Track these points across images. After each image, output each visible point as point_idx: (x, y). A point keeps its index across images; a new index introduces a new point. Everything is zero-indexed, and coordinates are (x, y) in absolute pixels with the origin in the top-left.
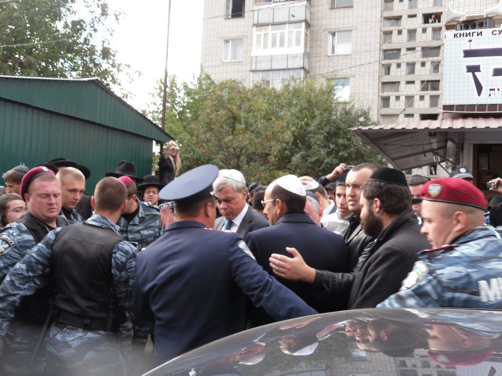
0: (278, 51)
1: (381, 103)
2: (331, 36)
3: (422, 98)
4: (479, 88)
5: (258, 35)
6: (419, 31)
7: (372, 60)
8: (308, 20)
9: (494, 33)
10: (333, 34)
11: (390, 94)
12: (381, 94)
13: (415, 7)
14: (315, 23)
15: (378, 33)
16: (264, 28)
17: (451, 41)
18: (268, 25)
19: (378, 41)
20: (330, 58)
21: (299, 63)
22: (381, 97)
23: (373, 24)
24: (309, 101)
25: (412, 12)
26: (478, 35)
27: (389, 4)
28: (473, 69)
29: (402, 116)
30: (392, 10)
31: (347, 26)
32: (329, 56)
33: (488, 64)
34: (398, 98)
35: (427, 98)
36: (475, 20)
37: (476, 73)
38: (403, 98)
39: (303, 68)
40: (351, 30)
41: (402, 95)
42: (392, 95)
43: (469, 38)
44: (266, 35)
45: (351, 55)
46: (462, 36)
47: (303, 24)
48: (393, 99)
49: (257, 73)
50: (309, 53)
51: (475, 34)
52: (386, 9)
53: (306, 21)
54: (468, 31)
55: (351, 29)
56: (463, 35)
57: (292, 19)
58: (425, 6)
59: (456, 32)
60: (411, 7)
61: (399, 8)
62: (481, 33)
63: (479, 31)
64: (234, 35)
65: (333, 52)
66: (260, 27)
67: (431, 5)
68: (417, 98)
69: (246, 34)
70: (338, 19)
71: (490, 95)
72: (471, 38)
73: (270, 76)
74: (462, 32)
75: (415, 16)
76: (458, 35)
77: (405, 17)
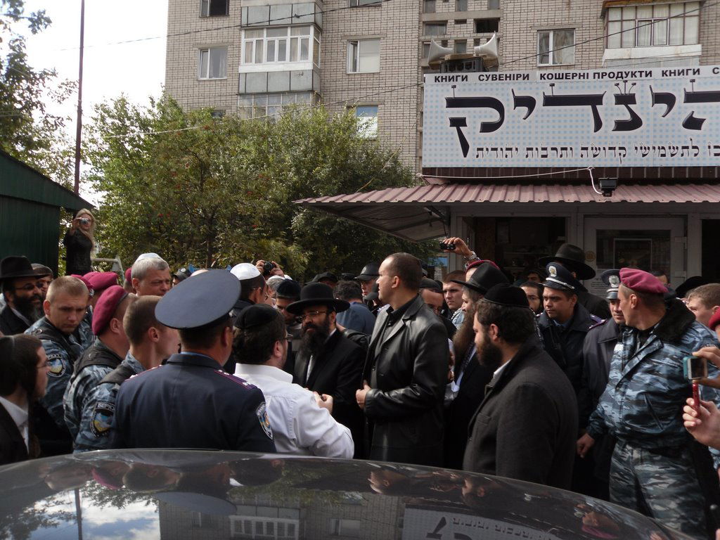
0: (276, 66)
2: (351, 47)
4: (465, 147)
5: (247, 43)
6: (470, 41)
7: (408, 82)
8: (319, 23)
9: (482, 78)
10: (355, 44)
13: (465, 9)
14: (329, 27)
15: (415, 44)
16: (256, 32)
17: (432, 85)
18: (263, 29)
19: (415, 53)
20: (350, 77)
21: (306, 83)
23: (409, 31)
24: (317, 140)
25: (461, 16)
26: (463, 80)
27: (429, 4)
28: (458, 123)
30: (434, 12)
31: (372, 32)
32: (349, 75)
33: (475, 117)
36: (462, 60)
37: (461, 128)
39: (312, 91)
40: (379, 39)
43: (452, 83)
44: (259, 43)
45: (379, 73)
46: (444, 80)
47: (312, 29)
49: (247, 97)
50: (320, 70)
51: (460, 79)
52: (426, 11)
53: (315, 24)
54: (451, 75)
55: (378, 36)
56: (446, 79)
57: (296, 21)
58: (478, 8)
59: (437, 75)
60: (458, 9)
61: (443, 10)
62: (466, 77)
63: (464, 74)
64: (215, 41)
65: (355, 69)
66: (251, 31)
67: (485, 8)
69: (231, 40)
70: (361, 21)
71: (477, 156)
72: (455, 83)
73: (266, 102)
74: (444, 75)
75: (464, 21)
76: (440, 79)
77: (451, 22)
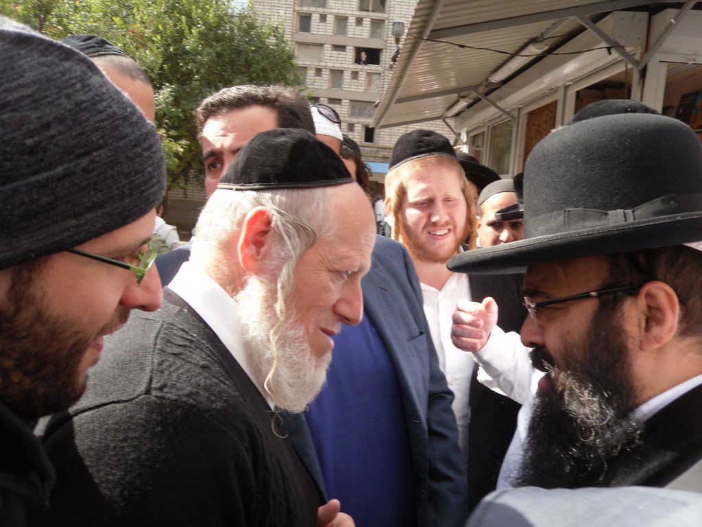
1: (297, 23)
3: (359, 21)
11: (312, 9)
12: (298, 8)
22: (298, 13)
29: (328, 47)
34: (323, 18)
35: (367, 22)
38: (330, 19)
41: (330, 13)
42: (315, 12)
48: (315, 18)
68: (352, 20)
